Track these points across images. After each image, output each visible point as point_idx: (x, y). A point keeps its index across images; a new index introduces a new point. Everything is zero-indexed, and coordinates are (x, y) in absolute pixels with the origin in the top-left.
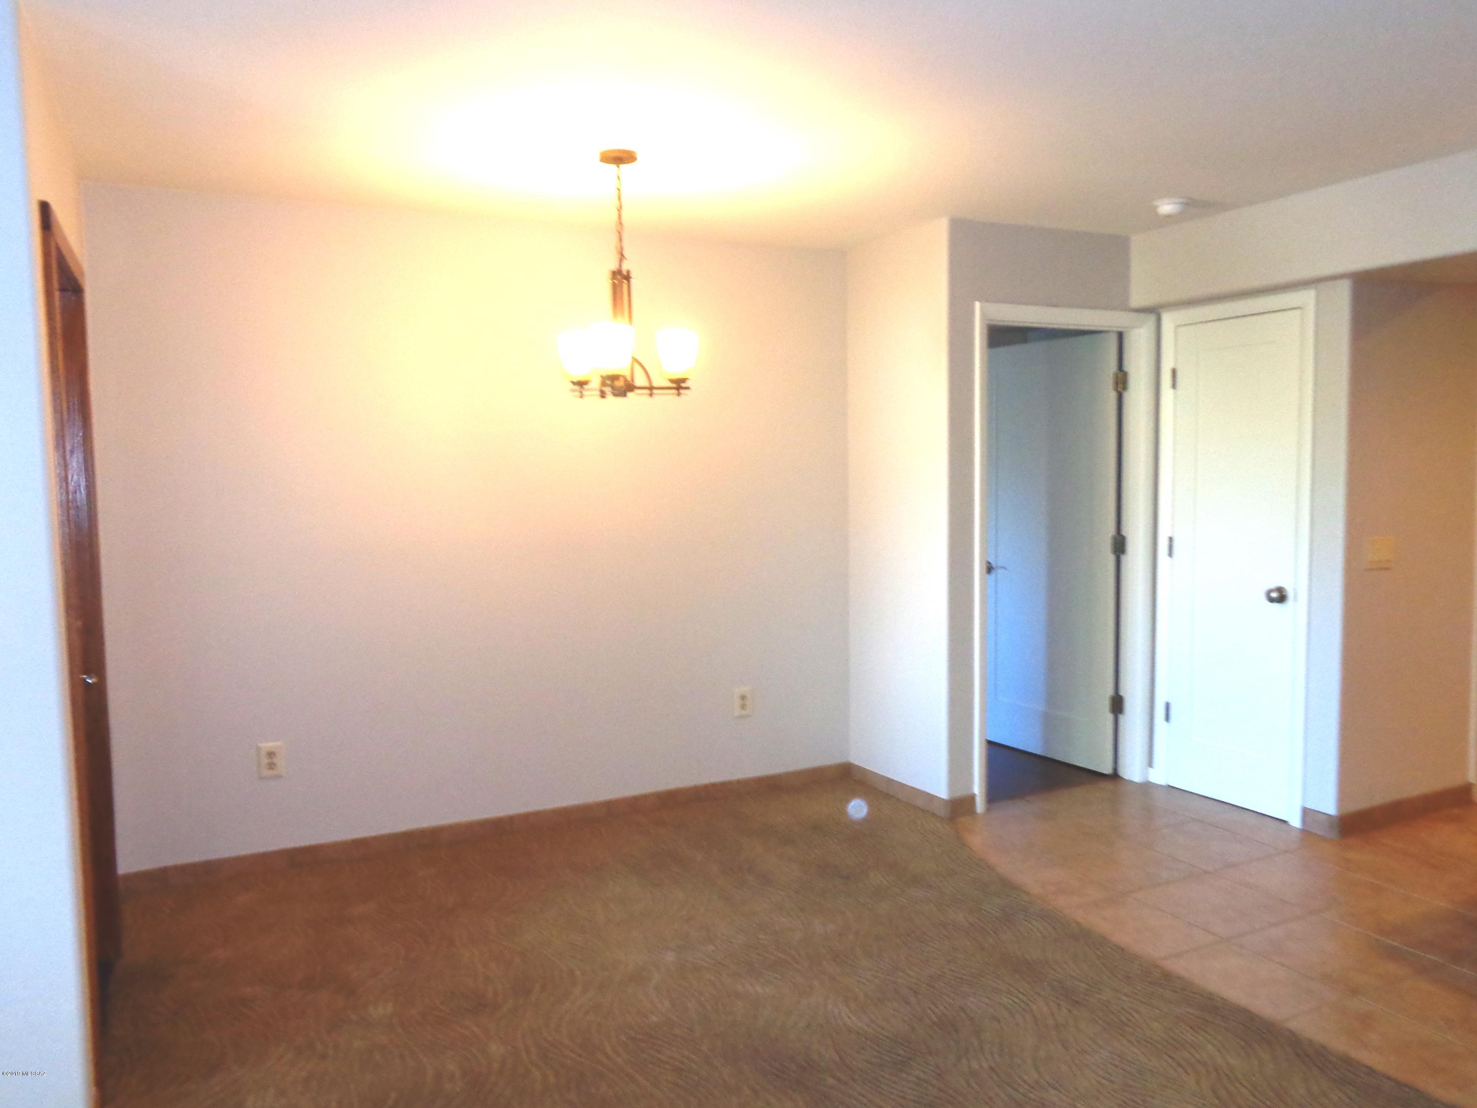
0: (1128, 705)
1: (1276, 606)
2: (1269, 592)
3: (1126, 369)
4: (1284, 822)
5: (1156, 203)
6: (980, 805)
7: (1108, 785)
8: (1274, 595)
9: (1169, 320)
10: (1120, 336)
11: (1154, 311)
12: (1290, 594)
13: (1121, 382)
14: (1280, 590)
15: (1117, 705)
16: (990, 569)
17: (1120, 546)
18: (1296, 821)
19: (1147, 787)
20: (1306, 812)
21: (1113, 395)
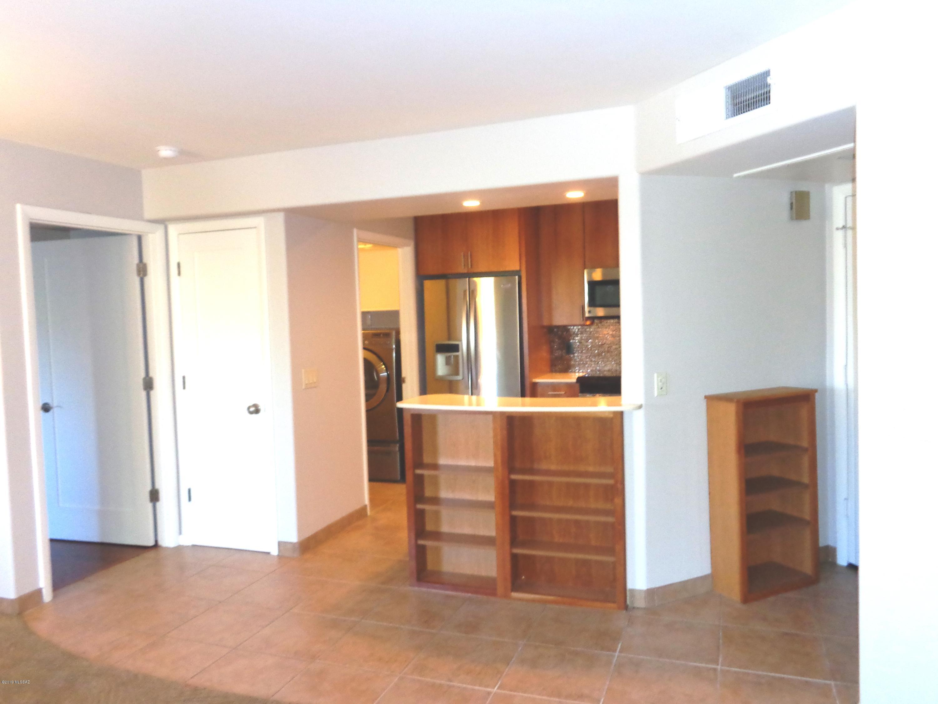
0: (163, 495)
1: (254, 416)
2: (249, 408)
3: (145, 260)
4: (269, 553)
5: (158, 148)
6: (47, 596)
7: (151, 554)
8: (252, 409)
9: (173, 229)
10: (140, 238)
11: (163, 222)
12: (261, 407)
13: (142, 270)
14: (255, 406)
15: (154, 496)
16: (46, 408)
17: (148, 385)
18: (275, 552)
19: (179, 549)
20: (280, 544)
21: (137, 280)
